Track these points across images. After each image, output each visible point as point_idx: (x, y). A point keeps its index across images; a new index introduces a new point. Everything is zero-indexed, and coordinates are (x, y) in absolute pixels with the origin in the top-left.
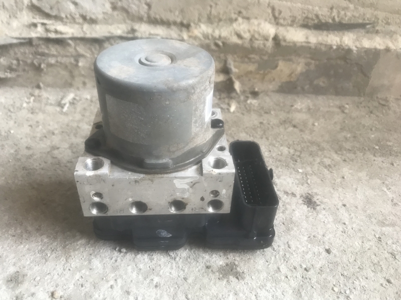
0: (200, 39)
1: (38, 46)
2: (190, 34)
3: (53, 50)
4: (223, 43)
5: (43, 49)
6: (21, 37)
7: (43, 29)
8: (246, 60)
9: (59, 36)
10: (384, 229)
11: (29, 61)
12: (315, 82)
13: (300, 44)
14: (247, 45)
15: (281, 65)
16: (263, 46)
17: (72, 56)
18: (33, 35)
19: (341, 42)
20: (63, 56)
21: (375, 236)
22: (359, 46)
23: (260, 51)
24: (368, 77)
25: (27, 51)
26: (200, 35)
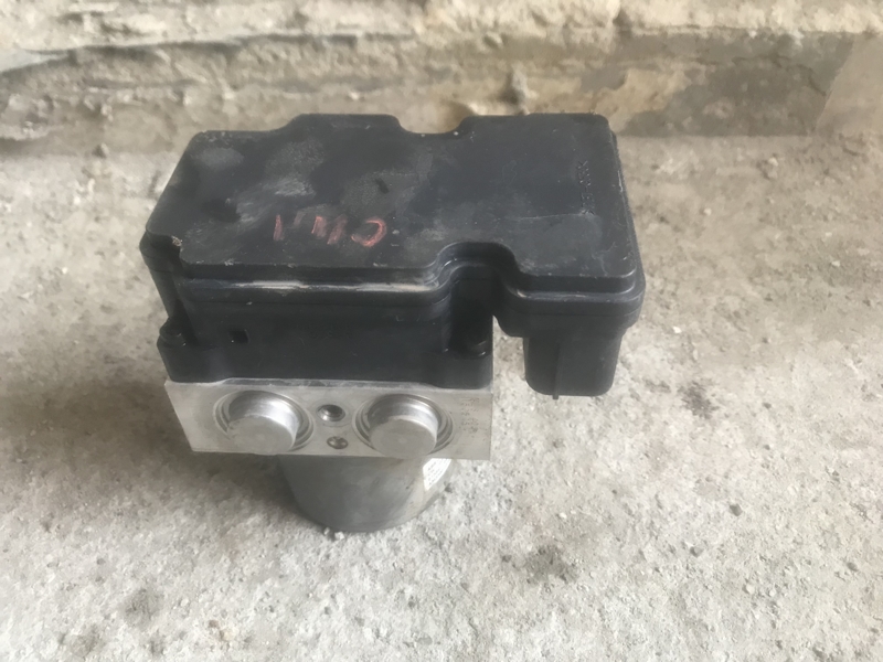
0: (451, 31)
1: (89, 65)
2: (430, 21)
3: (124, 72)
4: (505, 38)
5: (102, 71)
6: (49, 49)
7: (98, 27)
8: (555, 70)
9: (133, 42)
10: (845, 453)
11: (73, 100)
12: (706, 111)
13: (676, 31)
14: (557, 39)
15: (633, 77)
16: (592, 41)
17: (168, 83)
18: (77, 42)
19: (767, 21)
20: (147, 86)
21: (827, 470)
22: (807, 28)
23: (586, 52)
24: (824, 94)
25: (66, 79)
26: (451, 23)
